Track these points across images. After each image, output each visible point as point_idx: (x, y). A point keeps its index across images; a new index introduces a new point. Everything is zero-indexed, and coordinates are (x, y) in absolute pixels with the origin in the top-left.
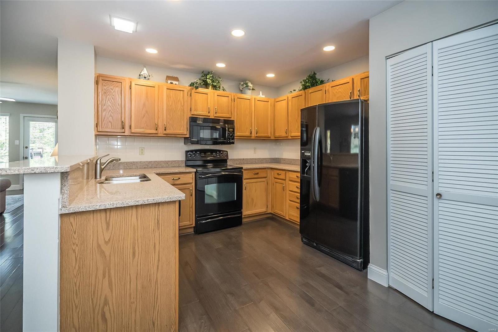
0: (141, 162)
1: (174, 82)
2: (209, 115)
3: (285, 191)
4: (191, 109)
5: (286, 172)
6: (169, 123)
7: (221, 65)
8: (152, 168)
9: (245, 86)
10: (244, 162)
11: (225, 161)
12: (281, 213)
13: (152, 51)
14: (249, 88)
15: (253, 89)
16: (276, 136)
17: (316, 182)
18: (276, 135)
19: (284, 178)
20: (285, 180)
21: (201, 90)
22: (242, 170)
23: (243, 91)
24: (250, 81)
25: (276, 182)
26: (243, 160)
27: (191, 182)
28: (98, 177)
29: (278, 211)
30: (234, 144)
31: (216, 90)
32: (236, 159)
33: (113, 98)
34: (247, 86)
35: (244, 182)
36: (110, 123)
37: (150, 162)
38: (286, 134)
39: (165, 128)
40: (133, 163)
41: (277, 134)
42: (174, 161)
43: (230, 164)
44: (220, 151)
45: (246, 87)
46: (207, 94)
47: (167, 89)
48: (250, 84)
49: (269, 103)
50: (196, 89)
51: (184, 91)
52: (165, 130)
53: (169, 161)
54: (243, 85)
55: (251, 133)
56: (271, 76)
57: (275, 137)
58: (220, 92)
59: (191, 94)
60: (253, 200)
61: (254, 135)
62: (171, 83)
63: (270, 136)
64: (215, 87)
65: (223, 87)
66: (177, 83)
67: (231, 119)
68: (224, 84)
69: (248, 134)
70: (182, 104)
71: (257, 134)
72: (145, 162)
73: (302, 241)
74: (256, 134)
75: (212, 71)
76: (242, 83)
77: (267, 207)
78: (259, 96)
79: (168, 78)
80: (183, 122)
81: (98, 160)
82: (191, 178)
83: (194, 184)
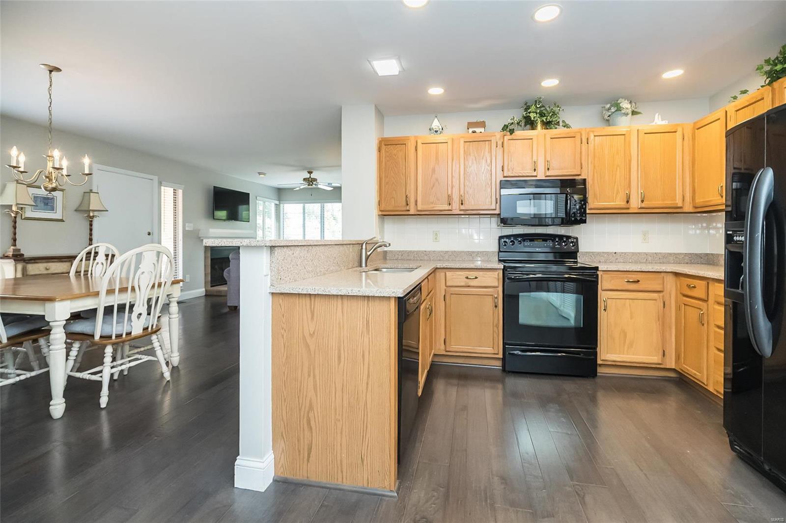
0: (435, 251)
1: (478, 130)
2: (535, 174)
3: (706, 325)
4: (503, 167)
5: (708, 283)
6: (467, 192)
7: (550, 83)
8: (449, 260)
9: (613, 110)
10: (617, 259)
11: (573, 254)
12: (698, 373)
13: (436, 91)
14: (623, 111)
15: (634, 113)
16: (697, 205)
18: (697, 201)
19: (703, 295)
20: (705, 301)
21: (519, 133)
22: (598, 273)
23: (611, 122)
24: (626, 98)
25: (685, 304)
26: (614, 255)
27: (496, 284)
28: (364, 265)
29: (691, 371)
30: (585, 223)
31: (550, 129)
32: (599, 254)
33: (395, 166)
34: (619, 109)
35: (603, 295)
36: (393, 199)
37: (446, 251)
38: (722, 197)
39: (462, 201)
40: (425, 252)
41: (699, 200)
43: (583, 260)
44: (561, 237)
45: (617, 112)
46: (532, 139)
47: (465, 142)
48: (625, 105)
49: (679, 135)
50: (511, 134)
51: (491, 141)
52: (462, 204)
53: (473, 252)
54: (609, 109)
55: (628, 202)
56: (673, 74)
57: (696, 208)
58: (560, 131)
59: (503, 143)
60: (624, 334)
61: (635, 204)
62: (474, 132)
63: (680, 205)
64: (547, 125)
65: (563, 121)
66: (482, 130)
67: (578, 178)
68: (565, 116)
69: (620, 202)
70: (489, 161)
71: (642, 201)
72: (439, 252)
73: (733, 449)
74: (640, 202)
75: (540, 98)
76: (608, 106)
77: (664, 355)
78: (654, 124)
79: (470, 125)
80: (489, 190)
81: (362, 244)
82: (495, 278)
83: (501, 289)
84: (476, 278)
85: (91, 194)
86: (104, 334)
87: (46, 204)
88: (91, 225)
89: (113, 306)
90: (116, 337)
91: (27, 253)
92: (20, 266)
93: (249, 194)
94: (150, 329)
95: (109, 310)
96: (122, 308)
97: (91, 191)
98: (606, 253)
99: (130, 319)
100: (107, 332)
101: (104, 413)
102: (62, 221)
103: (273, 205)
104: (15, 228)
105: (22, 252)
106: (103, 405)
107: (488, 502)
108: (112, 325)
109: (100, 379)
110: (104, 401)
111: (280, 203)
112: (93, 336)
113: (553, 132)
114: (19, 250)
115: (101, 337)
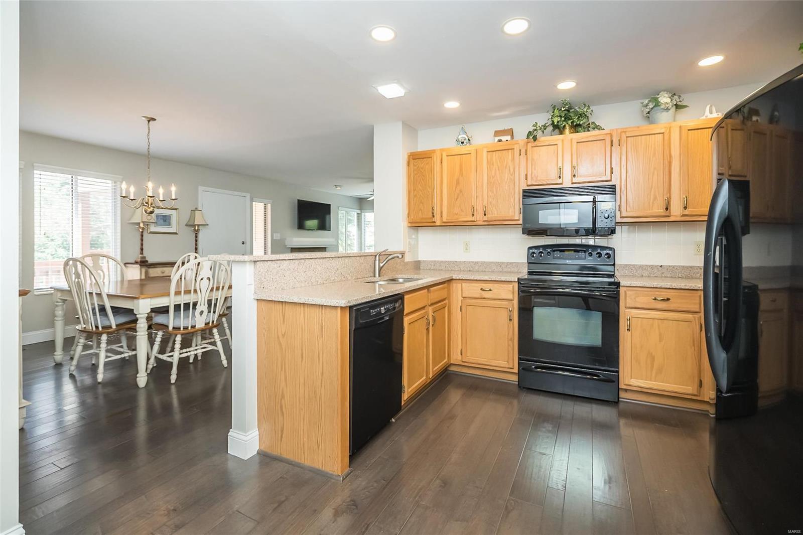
0: (464, 262)
1: (504, 138)
2: (560, 181)
4: (526, 175)
6: (491, 203)
7: (567, 86)
8: (479, 271)
10: (663, 273)
13: (452, 105)
14: (663, 107)
15: (677, 107)
21: (542, 139)
22: (620, 289)
23: (651, 119)
26: (660, 268)
27: (510, 297)
28: (377, 275)
31: (580, 132)
33: (423, 180)
34: (657, 104)
36: (420, 211)
37: (476, 262)
39: (485, 212)
40: (455, 263)
42: (511, 263)
44: (595, 248)
45: (655, 108)
46: (557, 145)
47: (488, 152)
48: (664, 99)
50: (535, 140)
51: (513, 149)
52: (485, 215)
53: (503, 263)
54: (647, 105)
55: (667, 209)
56: (711, 61)
58: (586, 134)
59: (526, 150)
61: (676, 211)
62: (500, 141)
64: (576, 128)
66: (509, 138)
67: (609, 183)
69: (657, 209)
70: (512, 170)
71: (685, 208)
72: (470, 262)
74: (682, 208)
75: (565, 100)
76: (646, 102)
77: (700, 385)
78: (704, 117)
79: (497, 133)
80: (512, 200)
81: (376, 255)
82: (510, 290)
83: (516, 302)
84: (490, 290)
85: (196, 211)
86: (175, 326)
87: (165, 221)
88: (196, 237)
89: (180, 305)
90: (184, 329)
91: (151, 259)
92: (144, 270)
93: (330, 205)
94: (211, 324)
95: (177, 307)
96: (187, 306)
97: (196, 209)
98: (650, 266)
99: (194, 315)
100: (176, 325)
101: (173, 387)
102: (176, 234)
103: (356, 214)
104: (142, 240)
105: (147, 259)
106: (173, 381)
107: (416, 499)
108: (180, 319)
109: (172, 361)
110: (173, 378)
111: (361, 212)
112: (167, 327)
113: (582, 135)
114: (145, 257)
115: (173, 328)
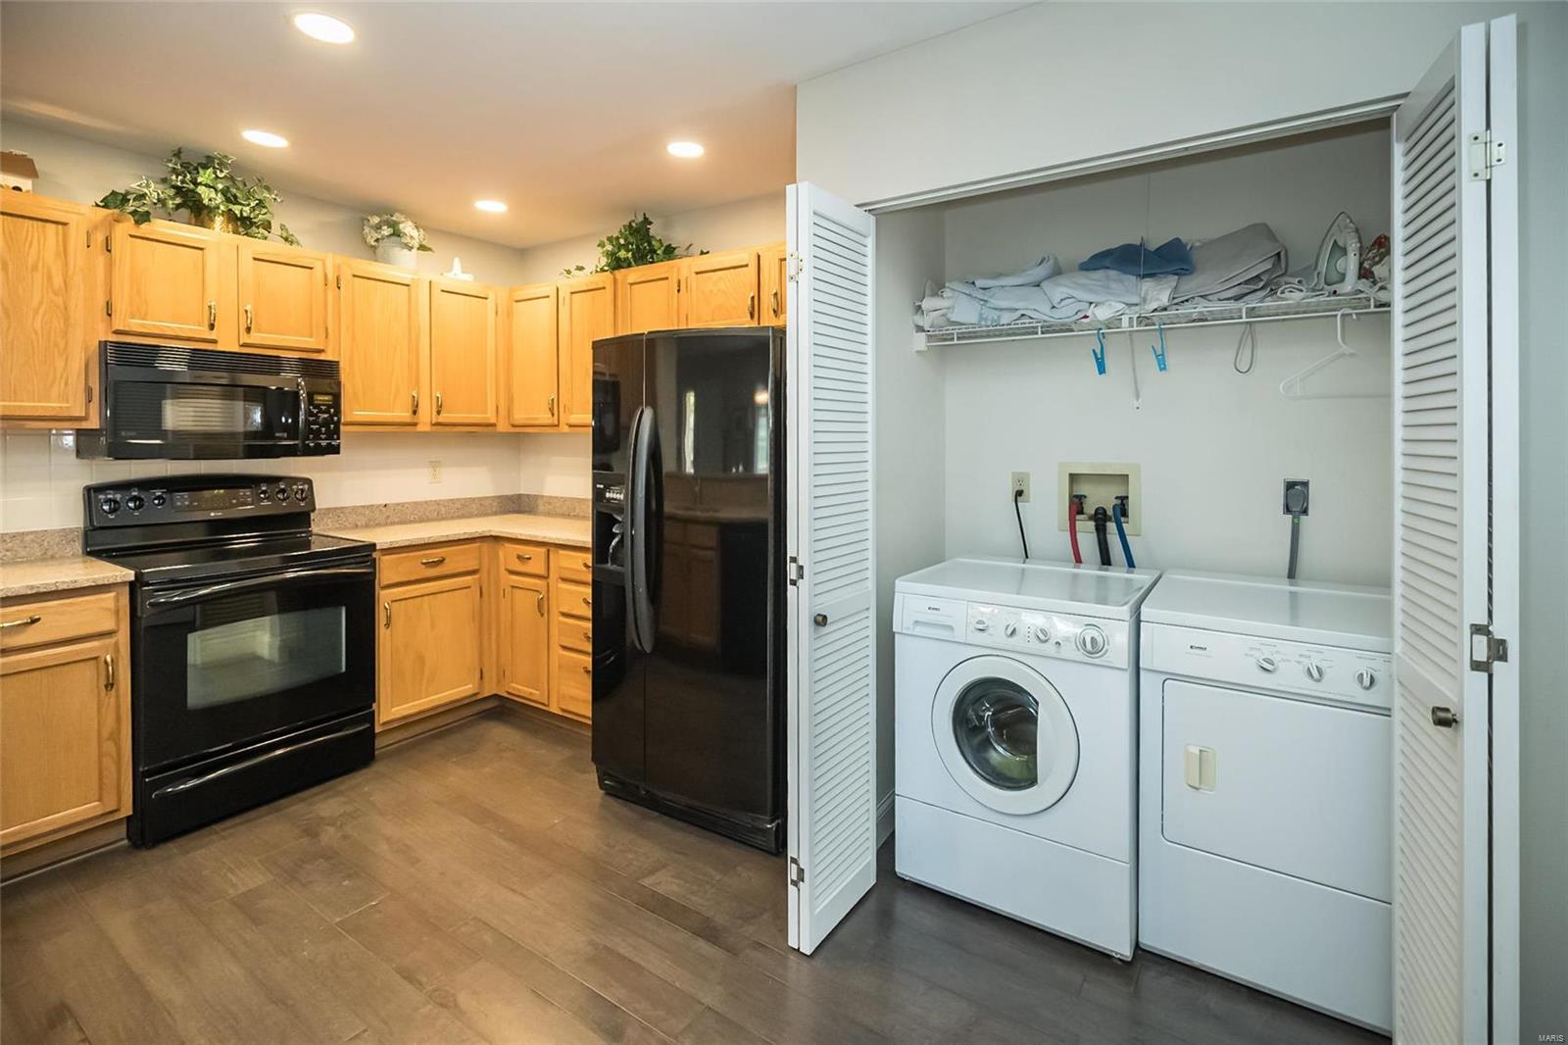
1: (13, 182)
2: (212, 335)
3: (546, 615)
4: (109, 305)
5: (548, 551)
7: (265, 139)
9: (386, 231)
10: (388, 517)
11: (302, 518)
12: (534, 692)
15: (422, 248)
16: (517, 423)
17: (642, 590)
18: (515, 416)
19: (540, 570)
20: (544, 578)
21: (160, 227)
22: (375, 555)
23: (380, 251)
24: (409, 215)
25: (513, 587)
26: (384, 509)
29: (521, 689)
30: (338, 453)
31: (246, 234)
32: (354, 508)
34: (397, 234)
35: (384, 597)
38: (553, 415)
41: (520, 417)
43: (327, 532)
44: (272, 480)
45: (392, 238)
46: (201, 249)
48: (407, 228)
49: (490, 303)
50: (137, 222)
51: (66, 225)
54: (378, 227)
55: (415, 412)
56: (491, 207)
57: (514, 426)
58: (272, 246)
59: (108, 239)
60: (421, 659)
61: (426, 415)
63: (493, 421)
64: (241, 224)
65: (283, 227)
67: (322, 357)
68: (281, 216)
69: (403, 414)
71: (439, 413)
73: (602, 786)
74: (435, 413)
76: (376, 220)
77: (482, 678)
78: (450, 275)
82: (108, 609)
83: (124, 637)
98: (368, 507)
113: (259, 245)
